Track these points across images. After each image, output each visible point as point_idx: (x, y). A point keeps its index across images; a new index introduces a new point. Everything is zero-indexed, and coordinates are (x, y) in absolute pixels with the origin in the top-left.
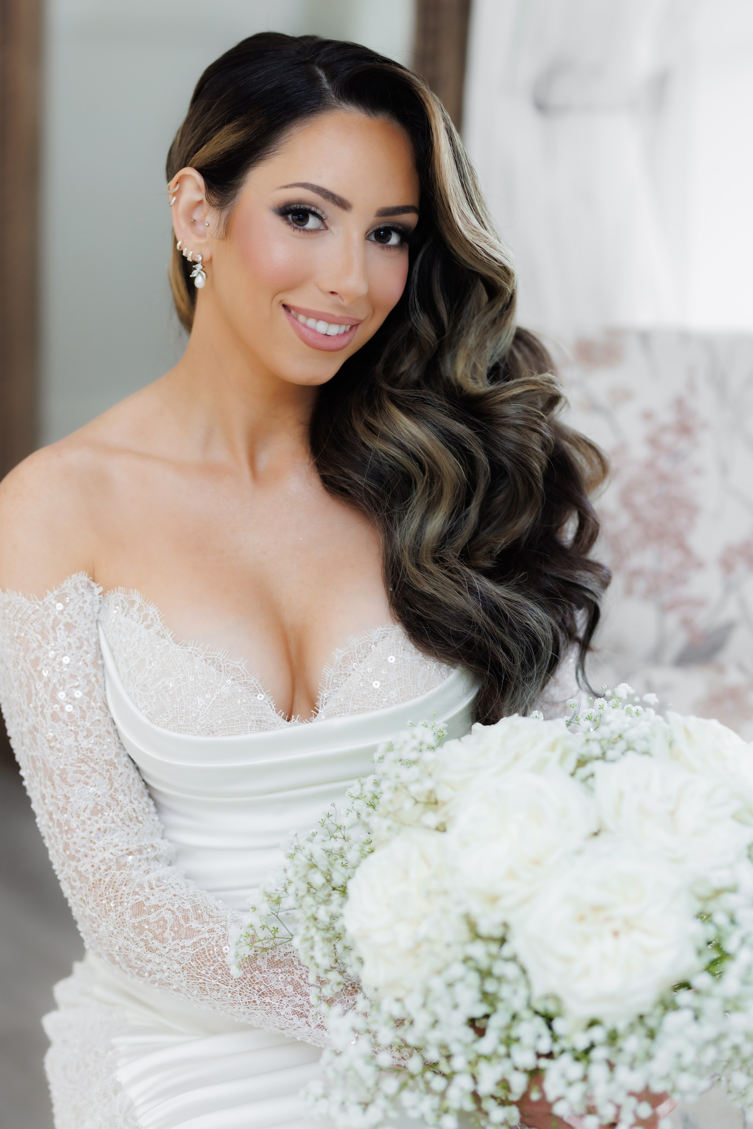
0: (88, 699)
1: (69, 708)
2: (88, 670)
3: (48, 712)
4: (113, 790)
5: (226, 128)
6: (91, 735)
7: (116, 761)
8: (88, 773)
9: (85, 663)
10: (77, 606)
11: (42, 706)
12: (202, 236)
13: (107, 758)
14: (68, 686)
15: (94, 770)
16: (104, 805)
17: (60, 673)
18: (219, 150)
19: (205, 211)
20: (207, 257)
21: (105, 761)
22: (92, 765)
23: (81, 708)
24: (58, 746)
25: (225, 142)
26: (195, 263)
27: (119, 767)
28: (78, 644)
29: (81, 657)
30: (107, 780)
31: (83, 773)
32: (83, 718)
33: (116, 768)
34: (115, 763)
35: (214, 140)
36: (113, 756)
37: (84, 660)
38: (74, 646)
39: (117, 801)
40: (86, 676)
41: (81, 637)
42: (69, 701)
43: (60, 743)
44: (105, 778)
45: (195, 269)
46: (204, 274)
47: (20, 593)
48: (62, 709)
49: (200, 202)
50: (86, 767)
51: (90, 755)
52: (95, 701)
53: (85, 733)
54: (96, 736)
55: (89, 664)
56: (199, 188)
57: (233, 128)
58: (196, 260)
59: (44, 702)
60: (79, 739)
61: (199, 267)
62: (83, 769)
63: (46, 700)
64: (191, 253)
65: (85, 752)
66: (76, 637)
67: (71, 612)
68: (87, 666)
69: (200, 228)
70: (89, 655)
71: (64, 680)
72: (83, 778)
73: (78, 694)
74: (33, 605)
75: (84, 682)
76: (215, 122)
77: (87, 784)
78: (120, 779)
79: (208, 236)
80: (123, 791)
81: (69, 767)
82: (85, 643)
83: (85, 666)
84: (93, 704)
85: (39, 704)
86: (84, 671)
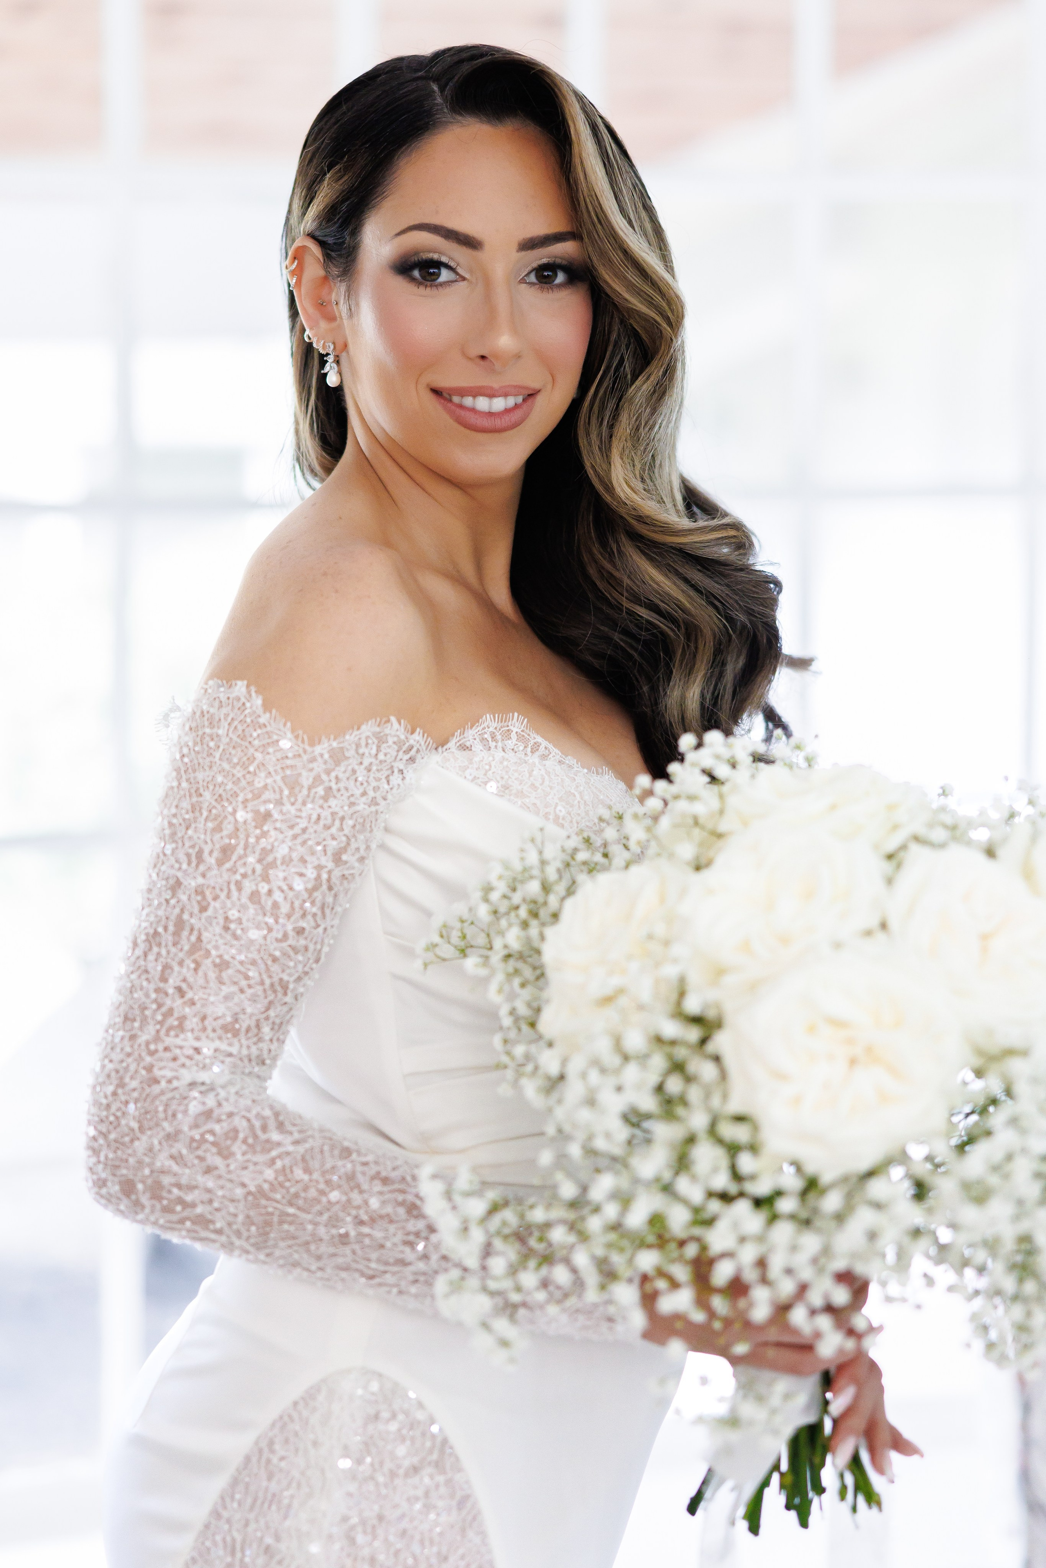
0: (306, 896)
1: (278, 896)
2: (324, 861)
3: (248, 886)
4: (264, 1015)
6: (285, 941)
7: (291, 986)
8: (252, 982)
9: (325, 851)
10: (350, 768)
11: (244, 876)
12: (333, 318)
13: (285, 977)
14: (293, 870)
15: (262, 983)
16: (245, 1026)
17: (290, 848)
20: (341, 344)
21: (281, 980)
22: (265, 976)
23: (292, 903)
24: (239, 932)
26: (327, 354)
27: (289, 994)
28: (329, 821)
29: (324, 840)
30: (266, 1001)
31: (247, 978)
32: (289, 916)
33: (285, 994)
34: (287, 988)
36: (292, 979)
37: (325, 846)
38: (322, 823)
39: (259, 1029)
40: (319, 868)
41: (336, 813)
42: (285, 888)
43: (242, 929)
44: (266, 997)
45: (326, 362)
46: (336, 368)
48: (270, 892)
50: (257, 974)
51: (269, 963)
52: (313, 903)
53: (280, 936)
54: (290, 946)
55: (329, 853)
57: (335, 175)
58: (327, 350)
59: (250, 872)
60: (269, 939)
61: (330, 359)
62: (251, 974)
63: (254, 871)
64: (322, 342)
65: (265, 957)
66: (330, 810)
67: (341, 775)
68: (326, 854)
70: (334, 843)
71: (291, 860)
72: (244, 983)
73: (299, 885)
75: (312, 873)
77: (242, 991)
78: (279, 1008)
80: (274, 1023)
81: (236, 963)
82: (337, 823)
83: (323, 853)
84: (307, 905)
85: (242, 871)
86: (318, 859)
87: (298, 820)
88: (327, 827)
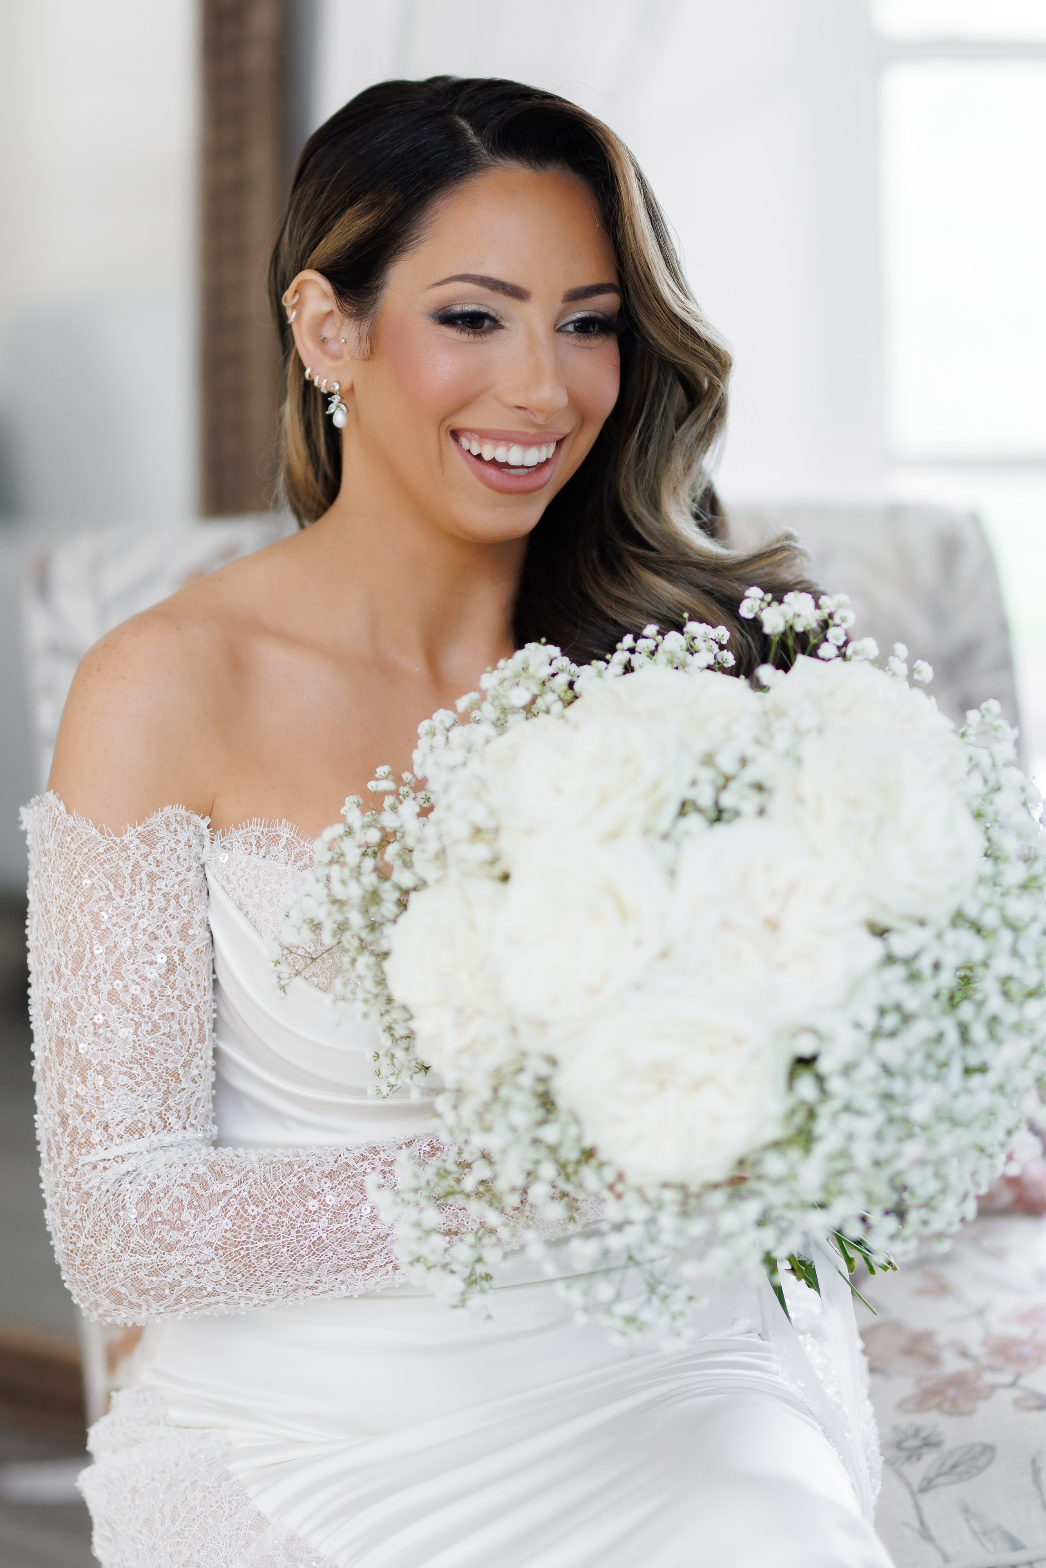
5: (350, 212)
12: (337, 357)
18: (343, 242)
19: (338, 324)
20: (346, 385)
25: (350, 232)
26: (331, 394)
35: (335, 231)
45: (331, 402)
46: (344, 408)
47: (90, 821)
49: (330, 313)
56: (325, 295)
57: (358, 211)
58: (331, 390)
61: (336, 399)
64: (325, 381)
69: (333, 347)
74: (106, 841)
76: (333, 206)
79: (347, 357)
87: (132, 910)
88: (163, 910)
